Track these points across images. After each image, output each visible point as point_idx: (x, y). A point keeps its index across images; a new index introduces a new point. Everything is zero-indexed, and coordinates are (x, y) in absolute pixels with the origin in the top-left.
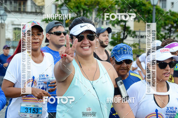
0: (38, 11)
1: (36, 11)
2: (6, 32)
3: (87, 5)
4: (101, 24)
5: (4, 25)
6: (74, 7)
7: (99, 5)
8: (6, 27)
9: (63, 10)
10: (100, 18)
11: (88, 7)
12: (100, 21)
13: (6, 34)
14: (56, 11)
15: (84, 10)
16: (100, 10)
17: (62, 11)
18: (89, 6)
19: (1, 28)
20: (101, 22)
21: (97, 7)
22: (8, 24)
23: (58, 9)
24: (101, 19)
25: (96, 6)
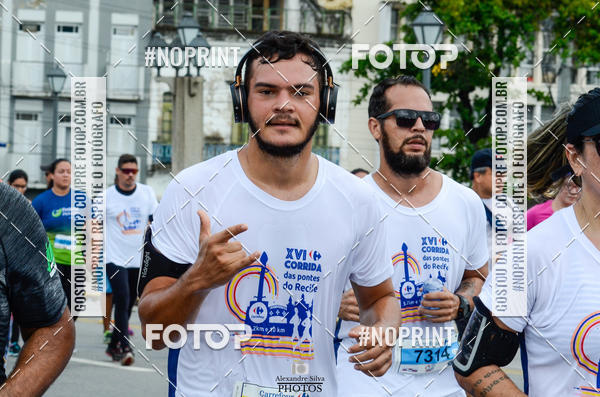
0: (326, 30)
1: (319, 29)
2: (206, 109)
3: (516, 7)
4: (569, 80)
5: (196, 84)
6: (462, 15)
7: (562, 8)
8: (206, 92)
9: (422, 25)
10: (564, 56)
11: (519, 15)
12: (563, 66)
13: (206, 119)
14: (395, 30)
15: (503, 25)
16: (564, 24)
17: (418, 31)
18: (521, 11)
19: (187, 96)
20: (567, 73)
21: (555, 14)
22: (213, 82)
23: (403, 21)
24: (569, 62)
25: (547, 10)
